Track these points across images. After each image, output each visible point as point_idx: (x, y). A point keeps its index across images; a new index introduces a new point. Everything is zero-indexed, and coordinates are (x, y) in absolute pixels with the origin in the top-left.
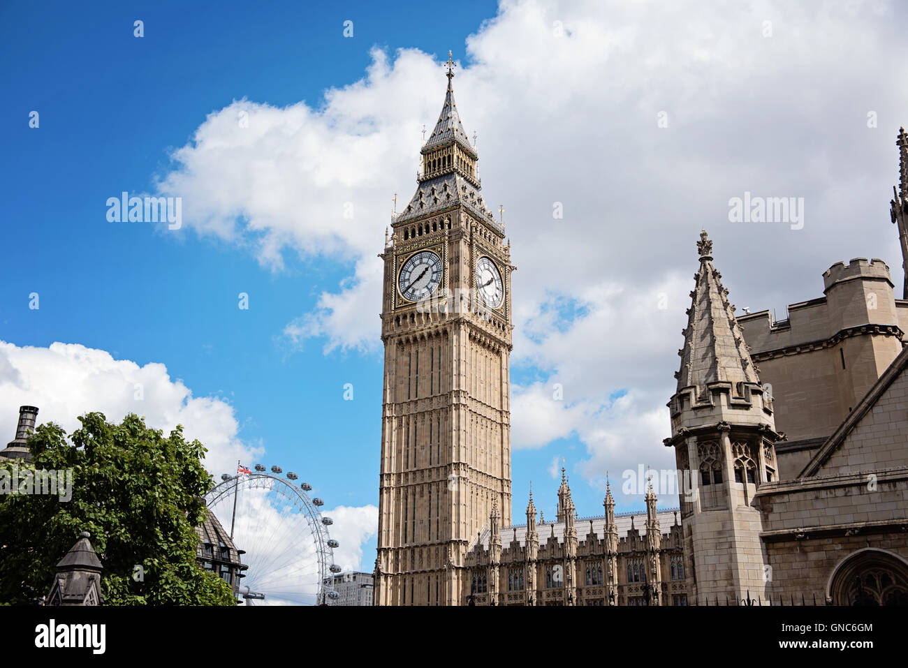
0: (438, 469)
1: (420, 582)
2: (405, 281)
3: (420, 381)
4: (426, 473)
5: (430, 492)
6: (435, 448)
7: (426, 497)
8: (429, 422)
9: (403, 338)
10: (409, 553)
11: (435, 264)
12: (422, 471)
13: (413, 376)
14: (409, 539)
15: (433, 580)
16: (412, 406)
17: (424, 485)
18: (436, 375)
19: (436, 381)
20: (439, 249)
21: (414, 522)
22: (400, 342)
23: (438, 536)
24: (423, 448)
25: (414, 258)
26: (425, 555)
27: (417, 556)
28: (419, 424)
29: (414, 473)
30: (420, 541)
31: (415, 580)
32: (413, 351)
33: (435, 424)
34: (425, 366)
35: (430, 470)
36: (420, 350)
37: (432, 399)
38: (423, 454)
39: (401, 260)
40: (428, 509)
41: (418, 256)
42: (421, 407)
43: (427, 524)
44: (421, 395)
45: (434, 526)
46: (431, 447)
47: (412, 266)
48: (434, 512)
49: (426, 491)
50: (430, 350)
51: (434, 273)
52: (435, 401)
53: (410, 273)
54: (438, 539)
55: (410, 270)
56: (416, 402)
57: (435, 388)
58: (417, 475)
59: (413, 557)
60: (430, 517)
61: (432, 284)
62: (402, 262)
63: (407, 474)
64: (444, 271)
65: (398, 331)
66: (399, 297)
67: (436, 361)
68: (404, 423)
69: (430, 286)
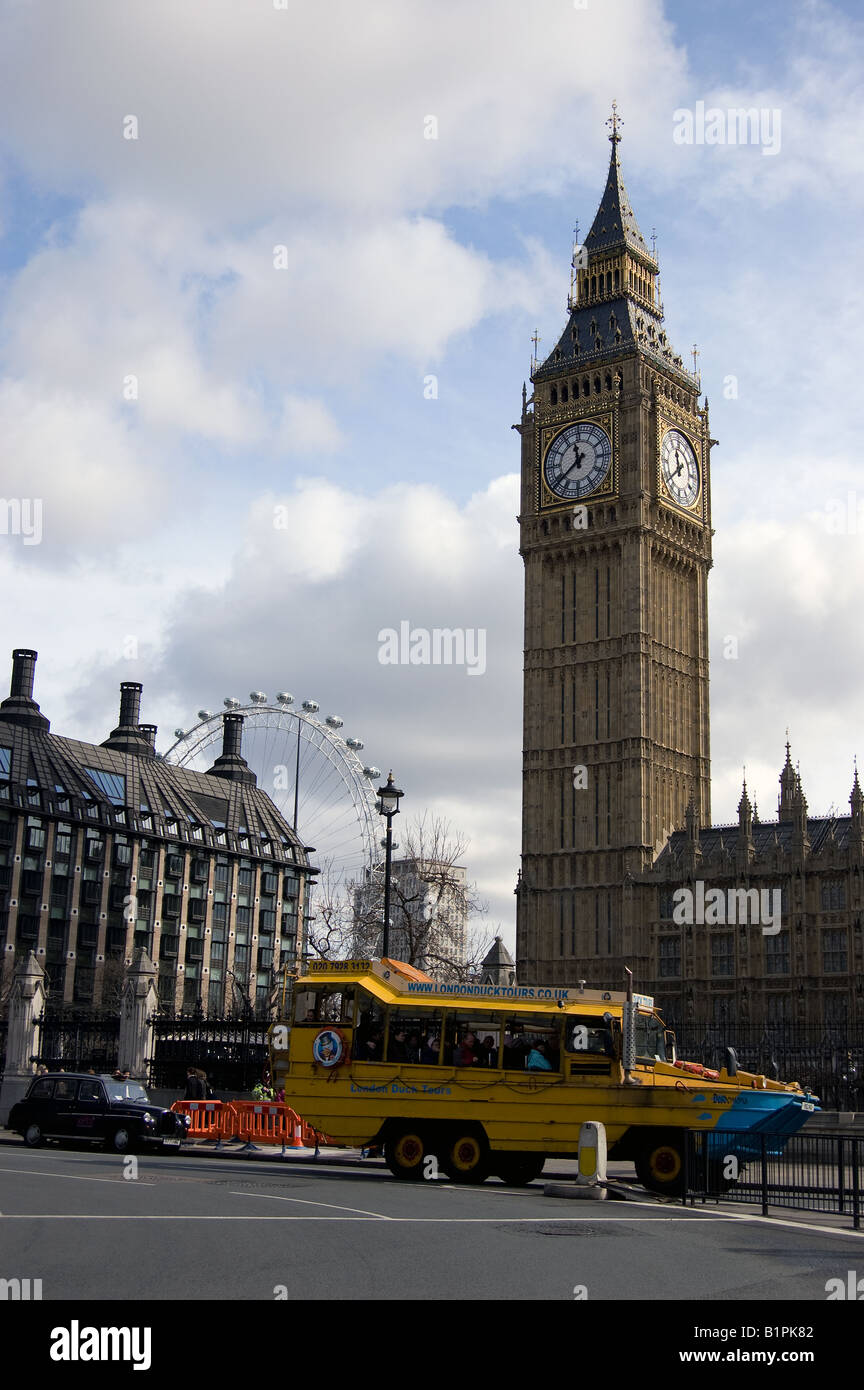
0: (608, 745)
1: (585, 902)
2: (554, 466)
3: (581, 617)
4: (590, 751)
5: (597, 778)
6: (603, 716)
7: (592, 786)
8: (593, 679)
9: (553, 553)
10: (567, 861)
11: (600, 443)
12: (585, 748)
13: (569, 609)
14: (567, 842)
15: (603, 901)
16: (568, 654)
18: (603, 609)
19: (603, 619)
20: (606, 421)
21: (574, 819)
22: (548, 559)
24: (585, 714)
25: (568, 433)
26: (591, 865)
27: (579, 867)
28: (579, 681)
29: (573, 750)
30: (582, 847)
31: (577, 899)
32: (568, 573)
33: (602, 681)
34: (585, 593)
35: (596, 747)
36: (579, 571)
37: (596, 645)
38: (586, 724)
39: (548, 436)
40: (594, 801)
41: (573, 430)
42: (582, 656)
43: (593, 821)
44: (582, 638)
45: (603, 827)
46: (597, 713)
47: (564, 446)
48: (603, 806)
50: (594, 571)
51: (598, 456)
52: (602, 647)
53: (562, 455)
54: (609, 843)
55: (561, 450)
56: (574, 648)
57: (603, 628)
58: (578, 754)
59: (574, 868)
60: (597, 812)
61: (595, 473)
62: (549, 438)
63: (562, 752)
64: (614, 455)
65: (545, 543)
66: (546, 491)
67: (603, 588)
68: (557, 678)
69: (592, 477)
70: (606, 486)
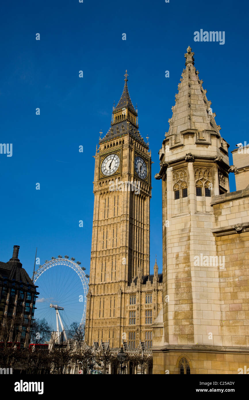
0: (116, 249)
1: (107, 300)
2: (104, 167)
3: (109, 211)
4: (111, 251)
5: (112, 259)
6: (115, 240)
7: (111, 262)
8: (113, 229)
9: (103, 192)
10: (103, 286)
11: (117, 159)
12: (109, 250)
13: (107, 208)
14: (103, 280)
15: (113, 299)
16: (106, 221)
17: (110, 256)
18: (116, 208)
19: (116, 211)
20: (119, 153)
21: (105, 273)
22: (101, 194)
23: (115, 279)
24: (110, 240)
25: (108, 157)
26: (109, 287)
27: (106, 288)
28: (108, 229)
29: (106, 251)
30: (107, 281)
31: (105, 298)
32: (107, 198)
33: (115, 229)
34: (111, 203)
35: (113, 250)
36: (110, 197)
37: (114, 218)
38: (110, 243)
40: (111, 267)
41: (110, 156)
42: (110, 222)
43: (111, 273)
44: (110, 217)
45: (114, 275)
46: (113, 239)
47: (107, 161)
48: (114, 268)
49: (111, 259)
50: (114, 197)
51: (116, 163)
53: (106, 163)
54: (115, 280)
56: (107, 220)
57: (116, 213)
59: (104, 288)
60: (112, 270)
61: (115, 168)
62: (102, 159)
63: (103, 251)
64: (120, 162)
65: (100, 189)
66: (101, 174)
67: (116, 202)
68: (102, 229)
69: (114, 169)
70: (118, 171)
